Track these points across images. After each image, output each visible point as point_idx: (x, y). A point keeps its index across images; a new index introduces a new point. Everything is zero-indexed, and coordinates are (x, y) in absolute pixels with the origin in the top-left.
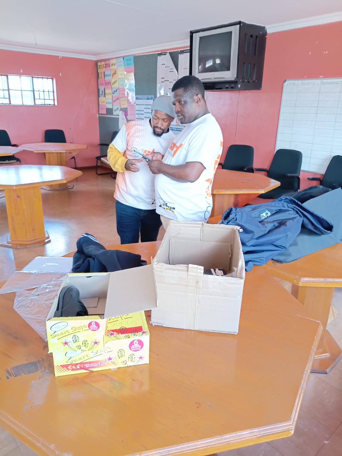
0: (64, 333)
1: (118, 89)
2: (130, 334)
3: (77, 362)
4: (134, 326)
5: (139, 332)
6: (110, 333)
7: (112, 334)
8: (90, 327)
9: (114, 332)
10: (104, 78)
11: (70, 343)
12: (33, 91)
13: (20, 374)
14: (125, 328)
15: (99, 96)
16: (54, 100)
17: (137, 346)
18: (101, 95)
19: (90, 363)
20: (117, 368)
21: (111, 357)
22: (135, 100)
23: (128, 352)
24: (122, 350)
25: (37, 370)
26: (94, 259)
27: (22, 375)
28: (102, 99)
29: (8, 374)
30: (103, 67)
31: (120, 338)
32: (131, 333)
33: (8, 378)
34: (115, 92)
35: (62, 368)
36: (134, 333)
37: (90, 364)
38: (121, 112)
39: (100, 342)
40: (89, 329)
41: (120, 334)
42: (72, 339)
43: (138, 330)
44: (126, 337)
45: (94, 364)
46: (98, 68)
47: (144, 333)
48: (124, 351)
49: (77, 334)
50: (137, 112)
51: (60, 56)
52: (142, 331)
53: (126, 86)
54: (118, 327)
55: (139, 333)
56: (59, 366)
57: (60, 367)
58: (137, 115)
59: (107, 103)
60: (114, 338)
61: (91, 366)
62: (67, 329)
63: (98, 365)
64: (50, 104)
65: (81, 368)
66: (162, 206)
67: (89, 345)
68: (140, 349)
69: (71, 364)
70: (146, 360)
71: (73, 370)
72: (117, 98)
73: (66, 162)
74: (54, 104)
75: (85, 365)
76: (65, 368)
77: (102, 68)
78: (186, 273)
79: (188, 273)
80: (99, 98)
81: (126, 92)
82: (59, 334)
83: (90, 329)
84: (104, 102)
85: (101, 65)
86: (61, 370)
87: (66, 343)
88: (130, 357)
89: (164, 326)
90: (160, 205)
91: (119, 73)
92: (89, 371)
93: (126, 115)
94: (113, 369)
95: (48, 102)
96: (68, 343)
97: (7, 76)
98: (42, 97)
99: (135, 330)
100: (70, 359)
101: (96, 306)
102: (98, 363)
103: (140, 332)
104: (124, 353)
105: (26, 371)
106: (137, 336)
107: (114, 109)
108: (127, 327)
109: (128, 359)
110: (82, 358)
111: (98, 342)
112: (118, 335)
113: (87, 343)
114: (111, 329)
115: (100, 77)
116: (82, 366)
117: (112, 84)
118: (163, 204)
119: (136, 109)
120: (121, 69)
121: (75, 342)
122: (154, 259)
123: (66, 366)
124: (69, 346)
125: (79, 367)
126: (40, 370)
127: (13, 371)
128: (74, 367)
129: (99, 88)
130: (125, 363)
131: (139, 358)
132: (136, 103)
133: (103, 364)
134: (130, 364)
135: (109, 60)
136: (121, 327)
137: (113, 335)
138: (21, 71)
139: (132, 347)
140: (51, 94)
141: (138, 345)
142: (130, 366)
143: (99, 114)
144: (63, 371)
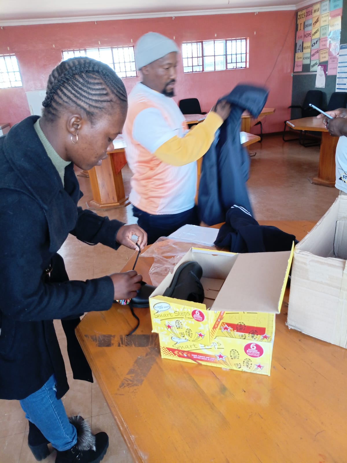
0: (166, 315)
1: (319, 40)
2: (247, 334)
3: (183, 349)
4: (255, 326)
5: (259, 334)
6: (224, 327)
7: (226, 328)
8: (194, 316)
9: (228, 327)
10: (304, 29)
11: (173, 328)
12: (226, 55)
13: (131, 345)
14: (244, 324)
15: (295, 52)
16: (246, 62)
17: (255, 352)
18: (298, 50)
19: (198, 354)
20: (230, 369)
21: (222, 355)
22: (338, 50)
23: (243, 356)
24: (236, 351)
25: (147, 346)
26: (237, 234)
27: (132, 346)
28: (299, 55)
29: (121, 341)
30: (304, 16)
31: (234, 337)
32: (249, 333)
33: (119, 346)
34: (315, 44)
35: (168, 351)
36: (253, 335)
37: (198, 356)
38: (320, 67)
39: (205, 335)
40: (192, 317)
41: (235, 331)
42: (175, 324)
43: (259, 331)
44: (241, 337)
45: (202, 357)
46: (298, 18)
47: (265, 339)
48: (237, 352)
49: (181, 320)
50: (339, 65)
51: (256, 12)
52: (264, 335)
53: (329, 35)
54: (236, 322)
55: (259, 336)
56: (165, 348)
57: (167, 349)
58: (340, 68)
59: (303, 59)
60: (227, 335)
61: (199, 358)
62: (170, 311)
63: (206, 359)
64: (241, 67)
65: (188, 357)
66: (342, 179)
67: (193, 335)
68: (258, 355)
69: (177, 350)
70: (266, 371)
71: (180, 356)
72: (317, 50)
73: (251, 128)
74: (246, 67)
75: (192, 355)
76: (171, 352)
77: (303, 18)
78: (341, 271)
79: (344, 272)
80: (296, 54)
81: (328, 42)
82: (161, 315)
83: (194, 318)
84: (301, 58)
85: (301, 14)
86: (168, 353)
87: (169, 327)
88: (245, 361)
89: (303, 332)
90: (340, 178)
91: (322, 20)
92: (197, 363)
93: (325, 70)
94: (224, 368)
95: (239, 65)
96: (171, 327)
97: (202, 42)
98: (234, 61)
99: (256, 331)
100: (176, 344)
101: (219, 290)
102: (206, 357)
103: (261, 335)
104: (237, 355)
105: (137, 343)
106: (255, 339)
107: (312, 64)
108: (246, 324)
109: (243, 363)
110: (189, 347)
111: (203, 336)
112: (233, 332)
113: (191, 332)
114: (226, 322)
115: (299, 29)
116: (189, 355)
117: (312, 34)
118: (344, 176)
119: (339, 61)
120: (325, 15)
121: (178, 328)
122: (296, 245)
123: (172, 350)
124: (172, 330)
125: (186, 355)
126: (150, 345)
127: (126, 339)
128: (180, 353)
129: (297, 42)
130: (239, 367)
131: (257, 366)
132: (339, 54)
133: (213, 360)
134: (245, 369)
135: (312, 5)
136: (239, 323)
137: (227, 330)
138: (216, 35)
139: (248, 351)
140: (244, 56)
141: (255, 350)
142: (245, 372)
143: (294, 72)
144: (169, 354)
